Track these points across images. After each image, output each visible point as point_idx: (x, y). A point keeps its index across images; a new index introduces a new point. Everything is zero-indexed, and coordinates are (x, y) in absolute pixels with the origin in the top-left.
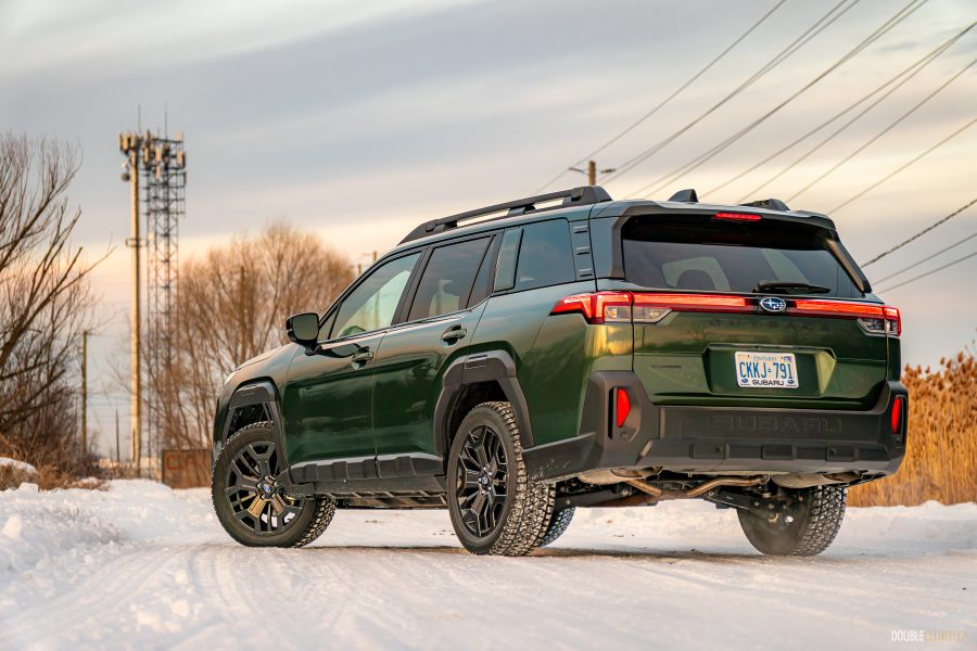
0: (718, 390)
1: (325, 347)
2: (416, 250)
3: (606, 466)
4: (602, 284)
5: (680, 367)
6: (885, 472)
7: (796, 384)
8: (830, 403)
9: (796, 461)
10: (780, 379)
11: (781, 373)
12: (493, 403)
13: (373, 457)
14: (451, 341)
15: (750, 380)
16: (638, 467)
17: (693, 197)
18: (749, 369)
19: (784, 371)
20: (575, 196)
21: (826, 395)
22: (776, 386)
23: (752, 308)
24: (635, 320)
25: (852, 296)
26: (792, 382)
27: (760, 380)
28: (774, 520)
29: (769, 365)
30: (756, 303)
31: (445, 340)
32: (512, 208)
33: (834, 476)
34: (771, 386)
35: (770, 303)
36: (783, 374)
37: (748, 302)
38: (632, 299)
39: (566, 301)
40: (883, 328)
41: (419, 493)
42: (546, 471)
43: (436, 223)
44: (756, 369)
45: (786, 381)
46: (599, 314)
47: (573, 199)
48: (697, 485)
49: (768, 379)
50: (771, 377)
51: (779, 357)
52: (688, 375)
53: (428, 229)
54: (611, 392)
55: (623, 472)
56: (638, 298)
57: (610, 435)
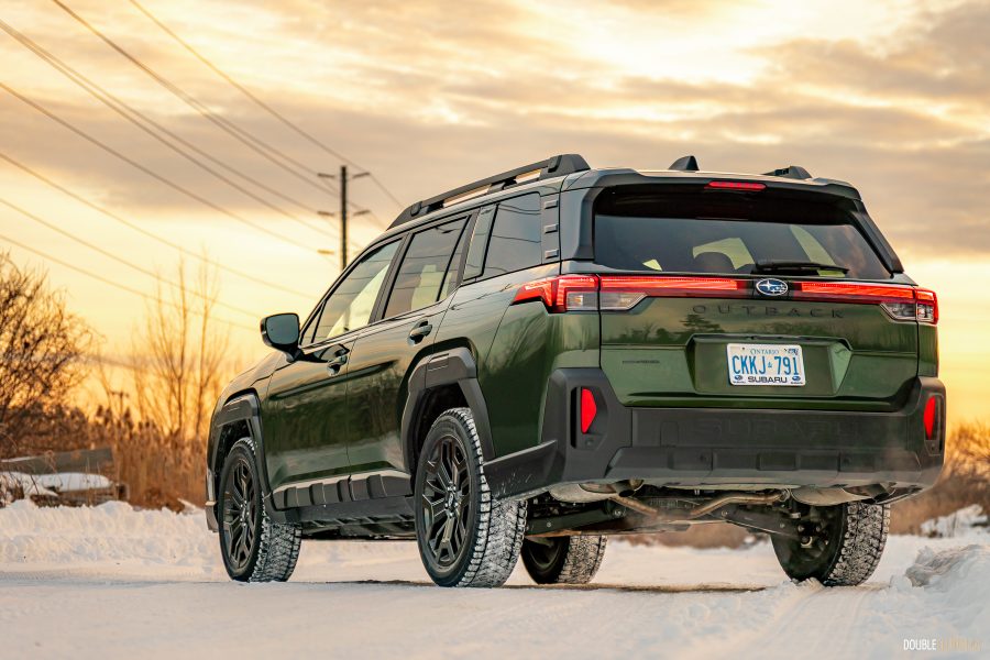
0: (704, 388)
1: (306, 352)
2: (397, 237)
3: (572, 479)
4: (566, 265)
5: (658, 362)
6: (918, 485)
7: (803, 381)
8: (844, 402)
9: (801, 471)
10: (783, 376)
11: (784, 368)
12: (456, 410)
13: (346, 477)
14: (417, 338)
15: (745, 377)
16: (610, 480)
17: (692, 164)
18: (744, 364)
19: (789, 365)
20: (552, 166)
21: (839, 395)
22: (778, 383)
23: (744, 291)
24: (602, 308)
25: (878, 277)
26: (798, 378)
27: (758, 376)
28: (808, 545)
29: (770, 358)
30: (752, 286)
31: (412, 338)
32: (494, 184)
33: (858, 490)
34: (771, 383)
35: (768, 285)
36: (787, 369)
37: (739, 285)
38: (599, 283)
39: (527, 288)
40: (913, 313)
41: (397, 518)
42: (508, 487)
43: (420, 205)
44: (752, 364)
45: (790, 377)
46: (560, 301)
47: (551, 171)
48: (704, 503)
49: (767, 376)
50: (771, 373)
51: (782, 350)
52: (667, 372)
53: (413, 212)
54: (574, 393)
55: (596, 487)
56: (606, 282)
57: (573, 443)
